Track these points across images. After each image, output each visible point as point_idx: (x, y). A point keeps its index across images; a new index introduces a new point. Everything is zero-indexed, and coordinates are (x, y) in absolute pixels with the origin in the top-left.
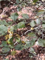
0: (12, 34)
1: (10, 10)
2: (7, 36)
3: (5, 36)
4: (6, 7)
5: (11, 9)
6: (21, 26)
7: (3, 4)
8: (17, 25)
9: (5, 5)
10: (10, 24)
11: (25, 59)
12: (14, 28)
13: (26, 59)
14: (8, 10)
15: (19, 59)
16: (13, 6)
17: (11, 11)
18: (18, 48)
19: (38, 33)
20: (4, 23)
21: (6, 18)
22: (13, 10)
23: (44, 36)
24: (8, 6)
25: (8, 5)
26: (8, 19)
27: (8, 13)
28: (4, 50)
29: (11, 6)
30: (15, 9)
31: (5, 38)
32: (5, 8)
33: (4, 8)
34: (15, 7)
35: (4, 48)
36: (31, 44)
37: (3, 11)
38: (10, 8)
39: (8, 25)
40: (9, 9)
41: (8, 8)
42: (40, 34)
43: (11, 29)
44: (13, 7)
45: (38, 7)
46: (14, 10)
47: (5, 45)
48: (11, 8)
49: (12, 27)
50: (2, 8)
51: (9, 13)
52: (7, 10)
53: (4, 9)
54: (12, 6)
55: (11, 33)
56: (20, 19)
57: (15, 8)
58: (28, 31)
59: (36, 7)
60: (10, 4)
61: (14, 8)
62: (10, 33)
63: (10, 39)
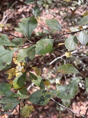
0: (23, 67)
1: (17, 15)
2: (12, 71)
3: (8, 72)
4: (9, 10)
5: (19, 13)
6: (43, 50)
7: (3, 4)
8: (35, 47)
9: (6, 6)
10: (17, 43)
11: (48, 112)
12: (27, 53)
13: (51, 112)
14: (14, 15)
15: (37, 112)
16: (23, 7)
17: (19, 16)
18: (37, 99)
19: (75, 62)
20: (4, 41)
21: (10, 30)
22: (23, 15)
23: (86, 67)
24: (14, 7)
25: (13, 5)
26: (14, 33)
27: (13, 20)
28: (5, 104)
29: (18, 7)
30: (28, 14)
31: (8, 76)
32: (7, 11)
33: (5, 10)
34: (27, 8)
35: (4, 100)
36: (68, 93)
37: (2, 16)
38: (17, 11)
39: (13, 47)
40: (16, 13)
41: (13, 10)
42: (78, 63)
43: (19, 56)
44: (23, 9)
45: (75, 8)
46: (26, 15)
47: (6, 92)
48: (20, 10)
49: (21, 51)
50: (2, 10)
51: (15, 21)
52: (12, 14)
53: (4, 13)
54: (21, 6)
55: (19, 64)
56: (39, 34)
57: (28, 10)
58: (56, 59)
59: (71, 10)
60: (17, 3)
61: (25, 10)
62: (17, 65)
63: (19, 79)
